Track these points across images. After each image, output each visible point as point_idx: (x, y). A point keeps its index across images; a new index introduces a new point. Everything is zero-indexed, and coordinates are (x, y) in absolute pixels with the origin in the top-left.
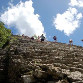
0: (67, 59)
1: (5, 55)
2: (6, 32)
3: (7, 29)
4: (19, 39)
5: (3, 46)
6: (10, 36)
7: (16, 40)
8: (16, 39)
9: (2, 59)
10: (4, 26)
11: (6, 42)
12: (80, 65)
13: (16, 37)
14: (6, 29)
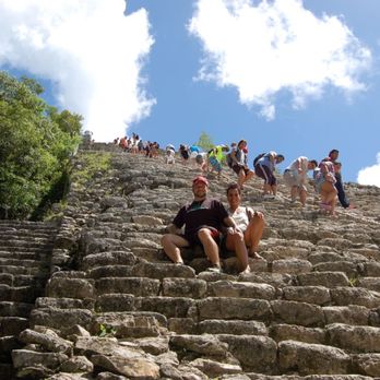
0: (299, 291)
1: (37, 257)
2: (54, 130)
3: (59, 113)
4: (117, 166)
5: (40, 199)
6: (76, 149)
7: (104, 172)
8: (105, 167)
9: (20, 278)
10: (39, 98)
11: (54, 179)
12: (337, 325)
13: (107, 156)
14: (56, 110)
